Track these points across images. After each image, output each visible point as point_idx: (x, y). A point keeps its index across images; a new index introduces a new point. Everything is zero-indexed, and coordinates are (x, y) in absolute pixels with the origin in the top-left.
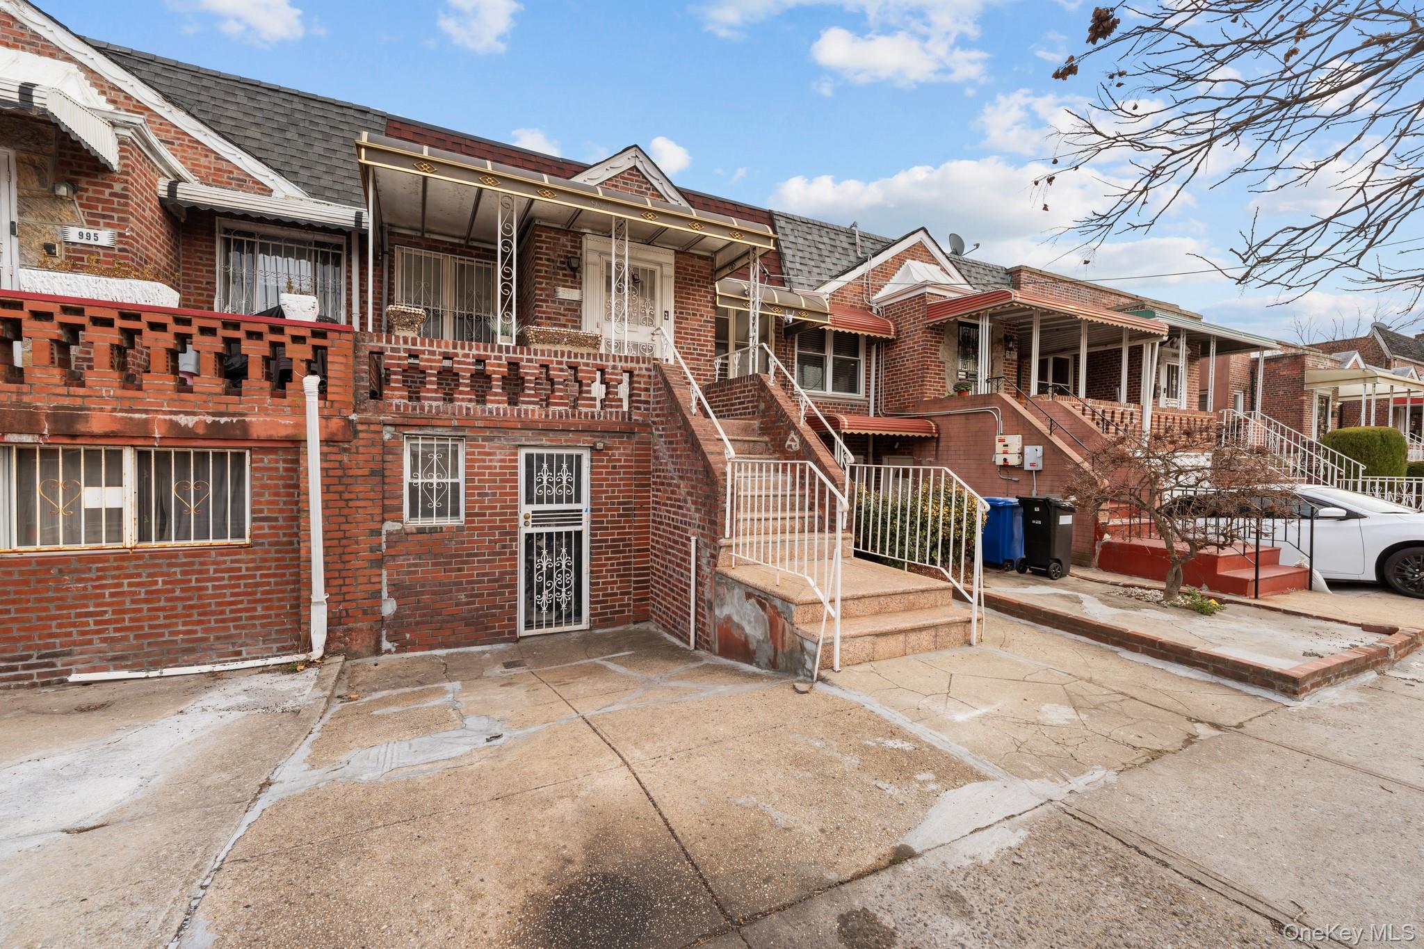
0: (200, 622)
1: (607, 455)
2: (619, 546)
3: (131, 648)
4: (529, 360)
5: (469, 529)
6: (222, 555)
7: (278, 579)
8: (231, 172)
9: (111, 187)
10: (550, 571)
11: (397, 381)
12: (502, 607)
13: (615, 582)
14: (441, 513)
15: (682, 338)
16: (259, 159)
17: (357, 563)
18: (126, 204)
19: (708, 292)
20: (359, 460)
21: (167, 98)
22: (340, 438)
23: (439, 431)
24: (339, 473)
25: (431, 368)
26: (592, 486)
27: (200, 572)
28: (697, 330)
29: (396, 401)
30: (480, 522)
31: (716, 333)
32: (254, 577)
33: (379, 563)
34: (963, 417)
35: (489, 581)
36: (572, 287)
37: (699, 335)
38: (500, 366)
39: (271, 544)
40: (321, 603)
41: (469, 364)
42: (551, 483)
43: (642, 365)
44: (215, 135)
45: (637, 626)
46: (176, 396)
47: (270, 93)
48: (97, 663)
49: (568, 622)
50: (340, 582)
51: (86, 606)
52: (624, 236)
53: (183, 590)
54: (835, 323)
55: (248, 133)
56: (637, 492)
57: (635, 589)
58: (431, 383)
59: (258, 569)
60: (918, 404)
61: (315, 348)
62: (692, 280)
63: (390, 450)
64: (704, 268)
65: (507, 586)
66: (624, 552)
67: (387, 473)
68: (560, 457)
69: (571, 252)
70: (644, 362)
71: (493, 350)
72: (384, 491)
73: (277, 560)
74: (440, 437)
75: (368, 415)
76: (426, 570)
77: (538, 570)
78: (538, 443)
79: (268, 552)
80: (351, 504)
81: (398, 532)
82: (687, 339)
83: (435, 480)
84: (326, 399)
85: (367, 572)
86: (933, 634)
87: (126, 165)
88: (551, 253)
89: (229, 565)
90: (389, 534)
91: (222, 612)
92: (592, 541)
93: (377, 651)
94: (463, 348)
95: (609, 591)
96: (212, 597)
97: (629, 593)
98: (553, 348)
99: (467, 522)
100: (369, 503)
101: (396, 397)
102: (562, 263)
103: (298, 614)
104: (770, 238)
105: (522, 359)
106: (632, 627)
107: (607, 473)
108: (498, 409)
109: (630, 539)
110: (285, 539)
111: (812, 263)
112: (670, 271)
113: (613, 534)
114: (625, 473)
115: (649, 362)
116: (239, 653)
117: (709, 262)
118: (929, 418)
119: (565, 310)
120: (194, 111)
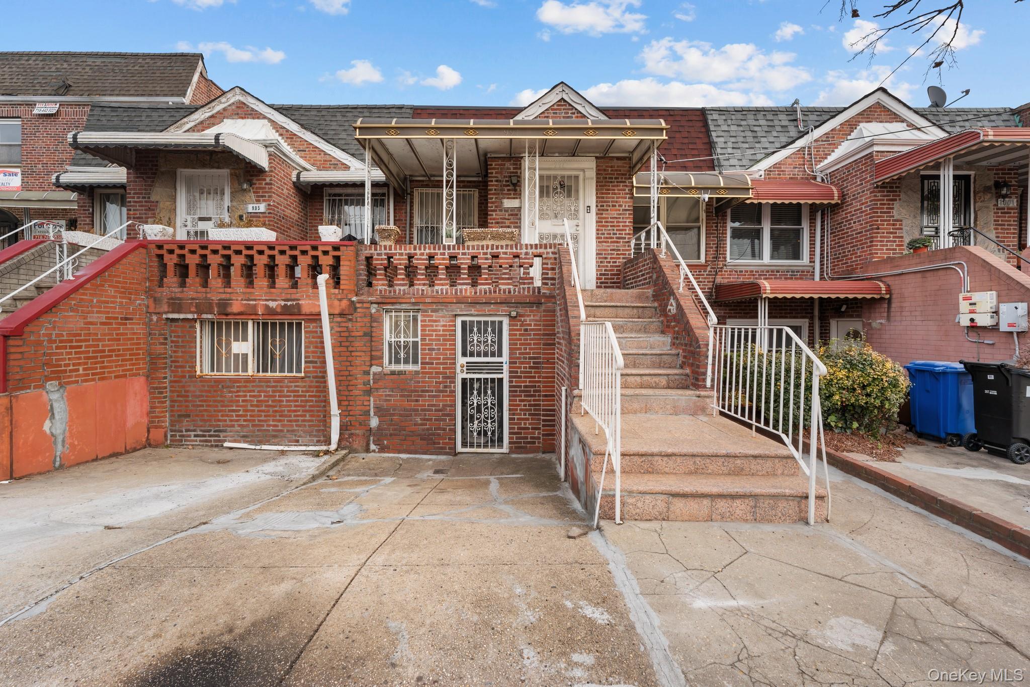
0: (280, 421)
1: (520, 321)
2: (530, 391)
3: (250, 431)
4: (464, 254)
5: (423, 373)
6: (291, 382)
7: (317, 399)
8: (331, 161)
9: (265, 180)
10: (479, 406)
11: (380, 274)
12: (444, 430)
13: (528, 419)
14: (406, 361)
15: (603, 226)
16: (343, 150)
17: (356, 392)
18: (271, 188)
19: (626, 186)
20: (358, 326)
21: (303, 126)
22: (347, 312)
23: (404, 306)
24: (346, 334)
25: (400, 264)
26: (510, 344)
27: (280, 391)
28: (616, 218)
29: (379, 288)
30: (430, 368)
31: (634, 219)
32: (305, 396)
33: (369, 392)
34: (919, 275)
35: (436, 410)
36: (514, 198)
37: (618, 222)
38: (444, 259)
39: (314, 377)
40: (337, 415)
41: (424, 260)
42: (480, 342)
43: (549, 250)
44: (323, 141)
45: (544, 455)
46: (268, 290)
47: (353, 110)
48: (236, 438)
49: (493, 446)
50: (346, 403)
51: (232, 406)
52: (535, 153)
53: (273, 401)
54: (758, 196)
55: (341, 136)
56: (544, 349)
57: (544, 426)
58: (401, 274)
59: (307, 391)
60: (865, 266)
61: (334, 257)
62: (612, 178)
63: (375, 321)
64: (624, 167)
65: (448, 415)
66: (535, 396)
67: (374, 334)
68: (486, 323)
69: (513, 172)
70: (551, 248)
71: (439, 249)
72: (371, 346)
73: (317, 387)
74: (406, 311)
75: (362, 298)
76: (396, 399)
77: (470, 405)
78: (468, 313)
79: (312, 382)
80: (353, 354)
81: (380, 373)
82: (608, 226)
83: (402, 340)
84: (339, 288)
85: (361, 398)
86: (752, 503)
87: (271, 167)
88: (499, 175)
89: (293, 388)
90: (375, 374)
91: (290, 416)
92: (510, 387)
93: (367, 450)
94: (420, 249)
95: (523, 426)
96: (286, 406)
97: (539, 429)
98: (481, 243)
99: (422, 368)
100: (363, 354)
101: (380, 285)
102: (507, 181)
103: (325, 421)
104: (662, 129)
105: (458, 253)
106: (540, 456)
107: (520, 335)
108: (442, 290)
109: (539, 386)
110: (321, 375)
111: (747, 146)
112: (592, 174)
113: (525, 382)
114: (534, 335)
115: (555, 247)
116: (297, 441)
117: (627, 161)
118: (879, 278)
119: (509, 215)
120: (316, 131)
